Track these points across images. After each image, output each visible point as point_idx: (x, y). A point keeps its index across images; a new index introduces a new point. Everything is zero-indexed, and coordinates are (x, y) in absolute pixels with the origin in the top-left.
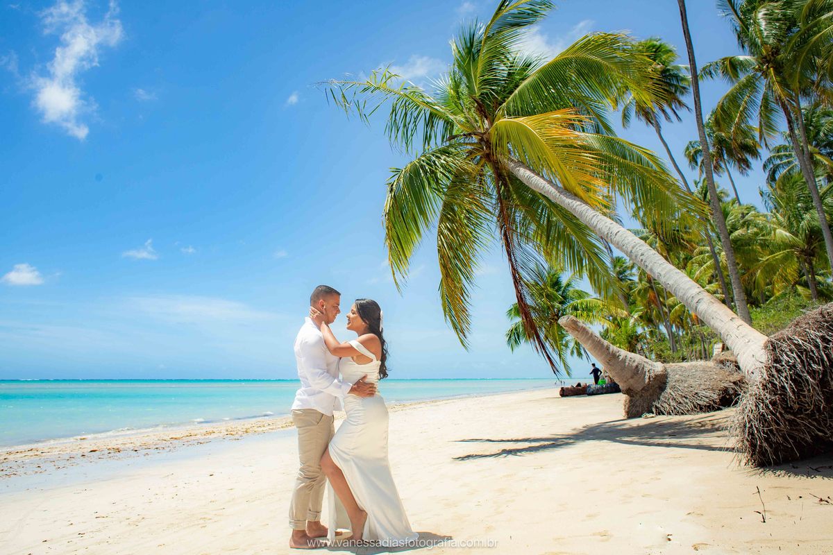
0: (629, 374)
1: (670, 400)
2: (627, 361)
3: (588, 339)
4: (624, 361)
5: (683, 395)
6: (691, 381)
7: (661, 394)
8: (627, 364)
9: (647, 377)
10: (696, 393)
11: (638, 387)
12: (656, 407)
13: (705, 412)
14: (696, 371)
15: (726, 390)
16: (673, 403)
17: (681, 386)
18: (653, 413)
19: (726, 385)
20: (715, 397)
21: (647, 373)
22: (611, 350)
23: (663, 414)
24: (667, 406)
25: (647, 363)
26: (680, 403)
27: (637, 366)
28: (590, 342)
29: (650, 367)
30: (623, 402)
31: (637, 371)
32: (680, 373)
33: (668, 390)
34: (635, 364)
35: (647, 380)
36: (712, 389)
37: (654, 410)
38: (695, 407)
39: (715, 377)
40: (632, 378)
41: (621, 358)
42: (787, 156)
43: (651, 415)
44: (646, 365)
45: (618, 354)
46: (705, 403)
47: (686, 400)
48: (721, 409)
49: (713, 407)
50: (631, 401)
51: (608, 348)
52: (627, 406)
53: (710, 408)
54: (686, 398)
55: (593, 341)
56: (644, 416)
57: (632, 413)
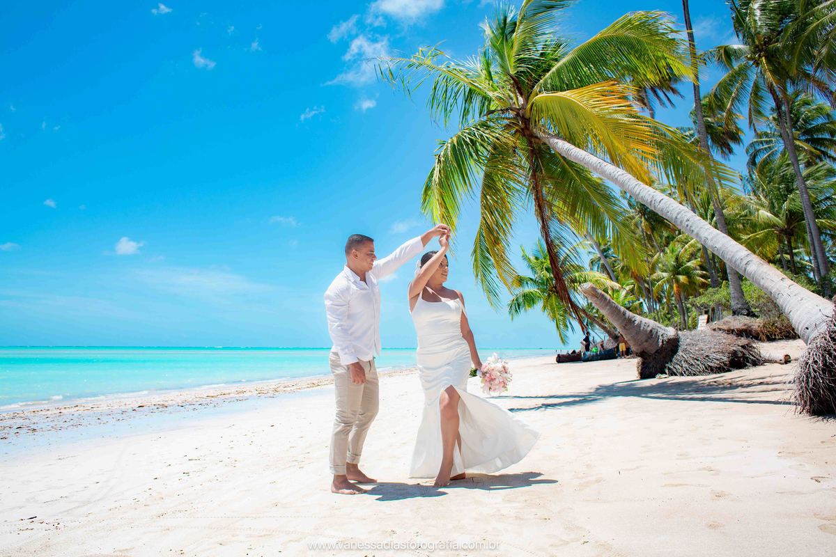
0: (644, 338)
1: (683, 362)
2: (642, 326)
3: (607, 305)
4: (639, 326)
5: (695, 357)
6: (701, 345)
7: (673, 357)
8: (642, 328)
9: (660, 341)
10: (707, 356)
11: (652, 350)
12: (669, 369)
13: (715, 373)
14: (705, 336)
15: (734, 353)
16: (685, 365)
17: (693, 349)
18: (666, 374)
19: (735, 349)
20: (725, 359)
21: (660, 337)
22: (627, 315)
23: (676, 375)
24: (680, 368)
25: (660, 328)
26: (692, 365)
27: (651, 331)
28: (608, 307)
29: (663, 332)
30: (636, 365)
31: (651, 335)
32: (690, 337)
33: (680, 353)
34: (649, 329)
35: (660, 344)
36: (722, 352)
37: (667, 371)
38: (706, 368)
39: (724, 341)
40: (646, 341)
41: (636, 323)
42: (767, 142)
43: (665, 376)
44: (659, 329)
45: (633, 319)
46: (716, 365)
47: (697, 362)
48: (730, 371)
49: (724, 369)
50: (643, 363)
51: (624, 314)
52: (640, 368)
53: (721, 369)
54: (698, 360)
55: (611, 306)
56: (658, 376)
57: (644, 375)
